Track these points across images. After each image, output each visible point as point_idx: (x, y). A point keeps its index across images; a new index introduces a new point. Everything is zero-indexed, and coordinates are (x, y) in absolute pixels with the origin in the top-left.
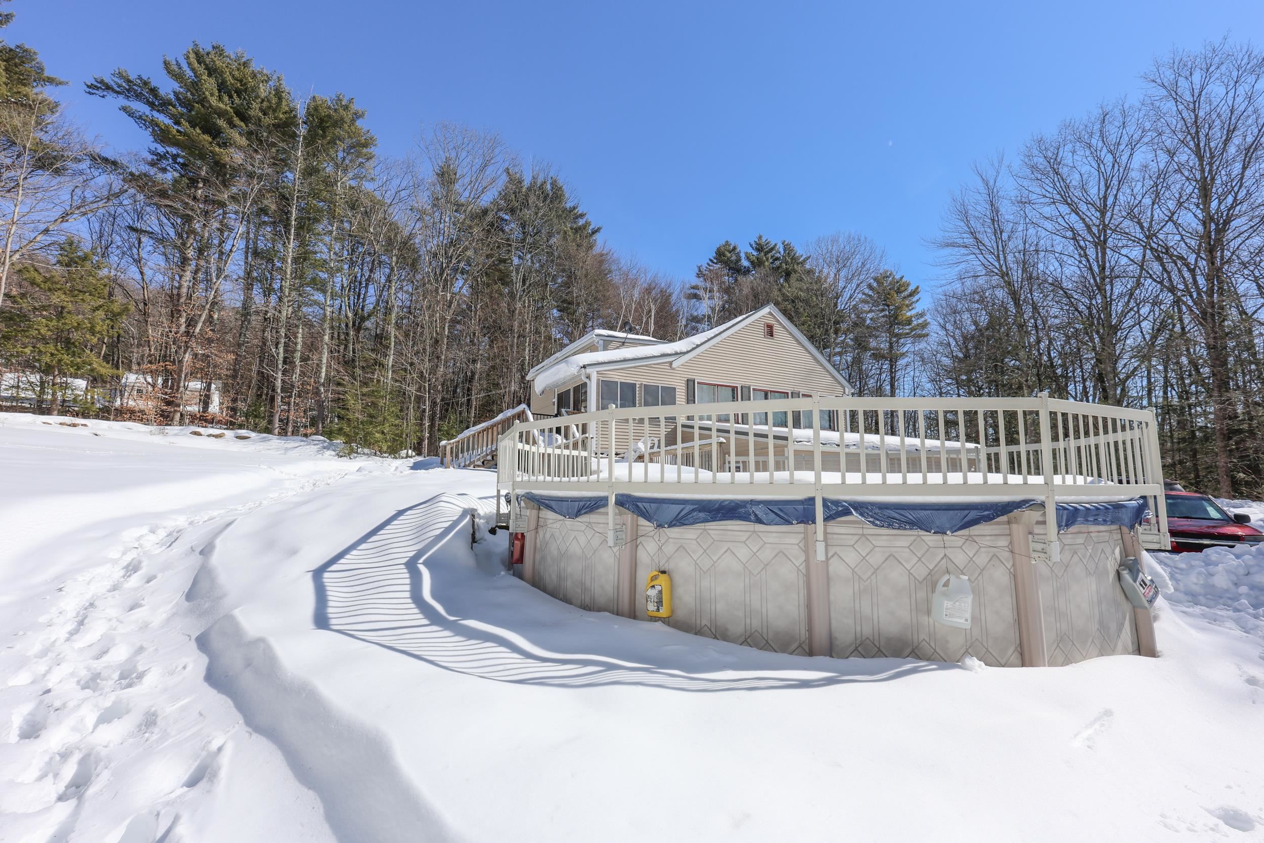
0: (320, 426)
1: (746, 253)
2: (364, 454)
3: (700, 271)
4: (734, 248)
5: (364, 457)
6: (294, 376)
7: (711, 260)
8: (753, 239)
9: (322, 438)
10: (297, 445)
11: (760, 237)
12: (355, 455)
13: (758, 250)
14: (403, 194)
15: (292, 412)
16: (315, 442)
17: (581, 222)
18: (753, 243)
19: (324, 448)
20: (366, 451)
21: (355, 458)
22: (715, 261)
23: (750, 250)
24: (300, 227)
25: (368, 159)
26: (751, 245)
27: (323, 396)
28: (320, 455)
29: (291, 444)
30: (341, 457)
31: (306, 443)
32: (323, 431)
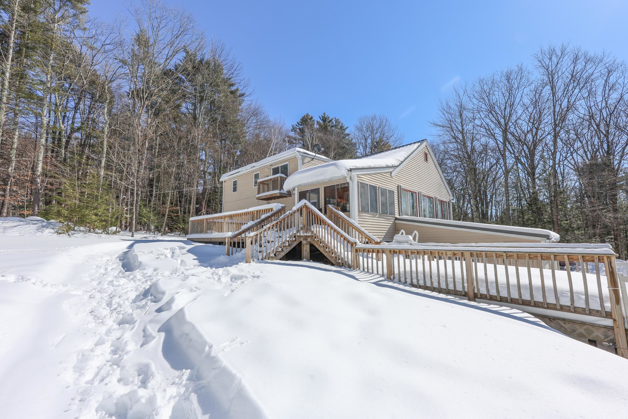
0: (36, 208)
1: (318, 122)
2: (80, 231)
3: (293, 128)
4: (312, 118)
5: (81, 234)
6: (10, 169)
7: (298, 123)
8: (321, 114)
9: (39, 218)
10: (15, 224)
11: (324, 114)
12: (73, 232)
13: (323, 120)
14: (107, 47)
15: (8, 198)
16: (34, 222)
17: (233, 88)
18: (321, 116)
19: (43, 226)
20: (82, 228)
21: (73, 234)
22: (300, 124)
23: (319, 120)
24: (18, 52)
25: (82, 13)
26: (320, 118)
27: (39, 185)
28: (40, 233)
29: (10, 224)
30: (60, 233)
31: (25, 223)
32: (39, 212)
